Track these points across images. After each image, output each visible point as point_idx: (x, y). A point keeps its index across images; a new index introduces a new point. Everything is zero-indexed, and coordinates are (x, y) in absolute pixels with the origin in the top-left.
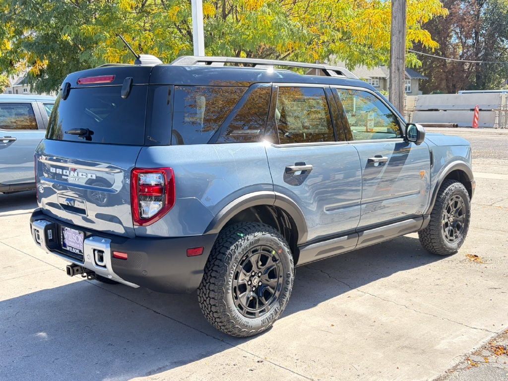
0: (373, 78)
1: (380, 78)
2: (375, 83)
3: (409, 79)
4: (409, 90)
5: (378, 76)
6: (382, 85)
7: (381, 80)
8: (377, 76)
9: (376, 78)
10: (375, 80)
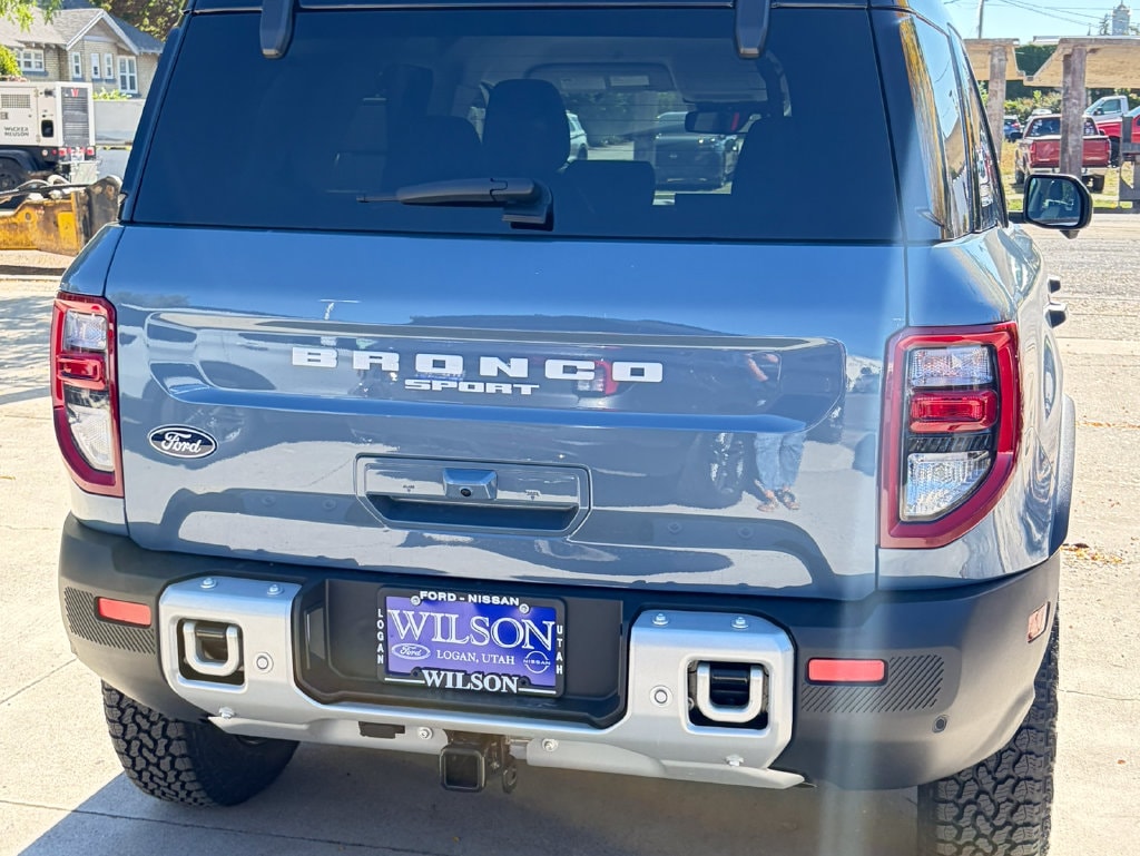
0: (28, 44)
1: (48, 47)
2: (33, 60)
3: (131, 53)
4: (132, 87)
5: (44, 40)
6: (52, 67)
7: (51, 54)
8: (38, 40)
9: (38, 46)
10: (33, 52)
